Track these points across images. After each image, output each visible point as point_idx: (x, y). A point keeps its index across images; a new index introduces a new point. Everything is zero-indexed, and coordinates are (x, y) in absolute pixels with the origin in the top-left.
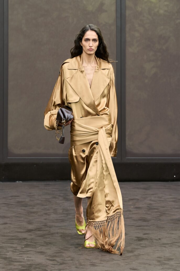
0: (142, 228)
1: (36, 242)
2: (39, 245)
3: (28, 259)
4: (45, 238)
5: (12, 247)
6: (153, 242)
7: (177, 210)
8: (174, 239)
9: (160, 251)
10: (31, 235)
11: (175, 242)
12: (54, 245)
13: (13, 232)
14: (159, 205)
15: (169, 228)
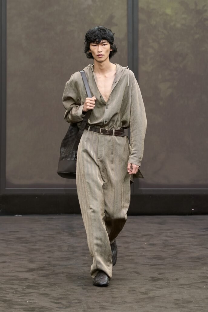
0: (157, 267)
1: (39, 282)
2: (42, 286)
3: (30, 301)
4: (48, 278)
5: (12, 289)
6: (169, 282)
7: (196, 247)
8: (194, 279)
9: (177, 293)
10: (33, 275)
11: (194, 283)
12: (58, 286)
13: (13, 272)
14: (176, 241)
15: (187, 267)
